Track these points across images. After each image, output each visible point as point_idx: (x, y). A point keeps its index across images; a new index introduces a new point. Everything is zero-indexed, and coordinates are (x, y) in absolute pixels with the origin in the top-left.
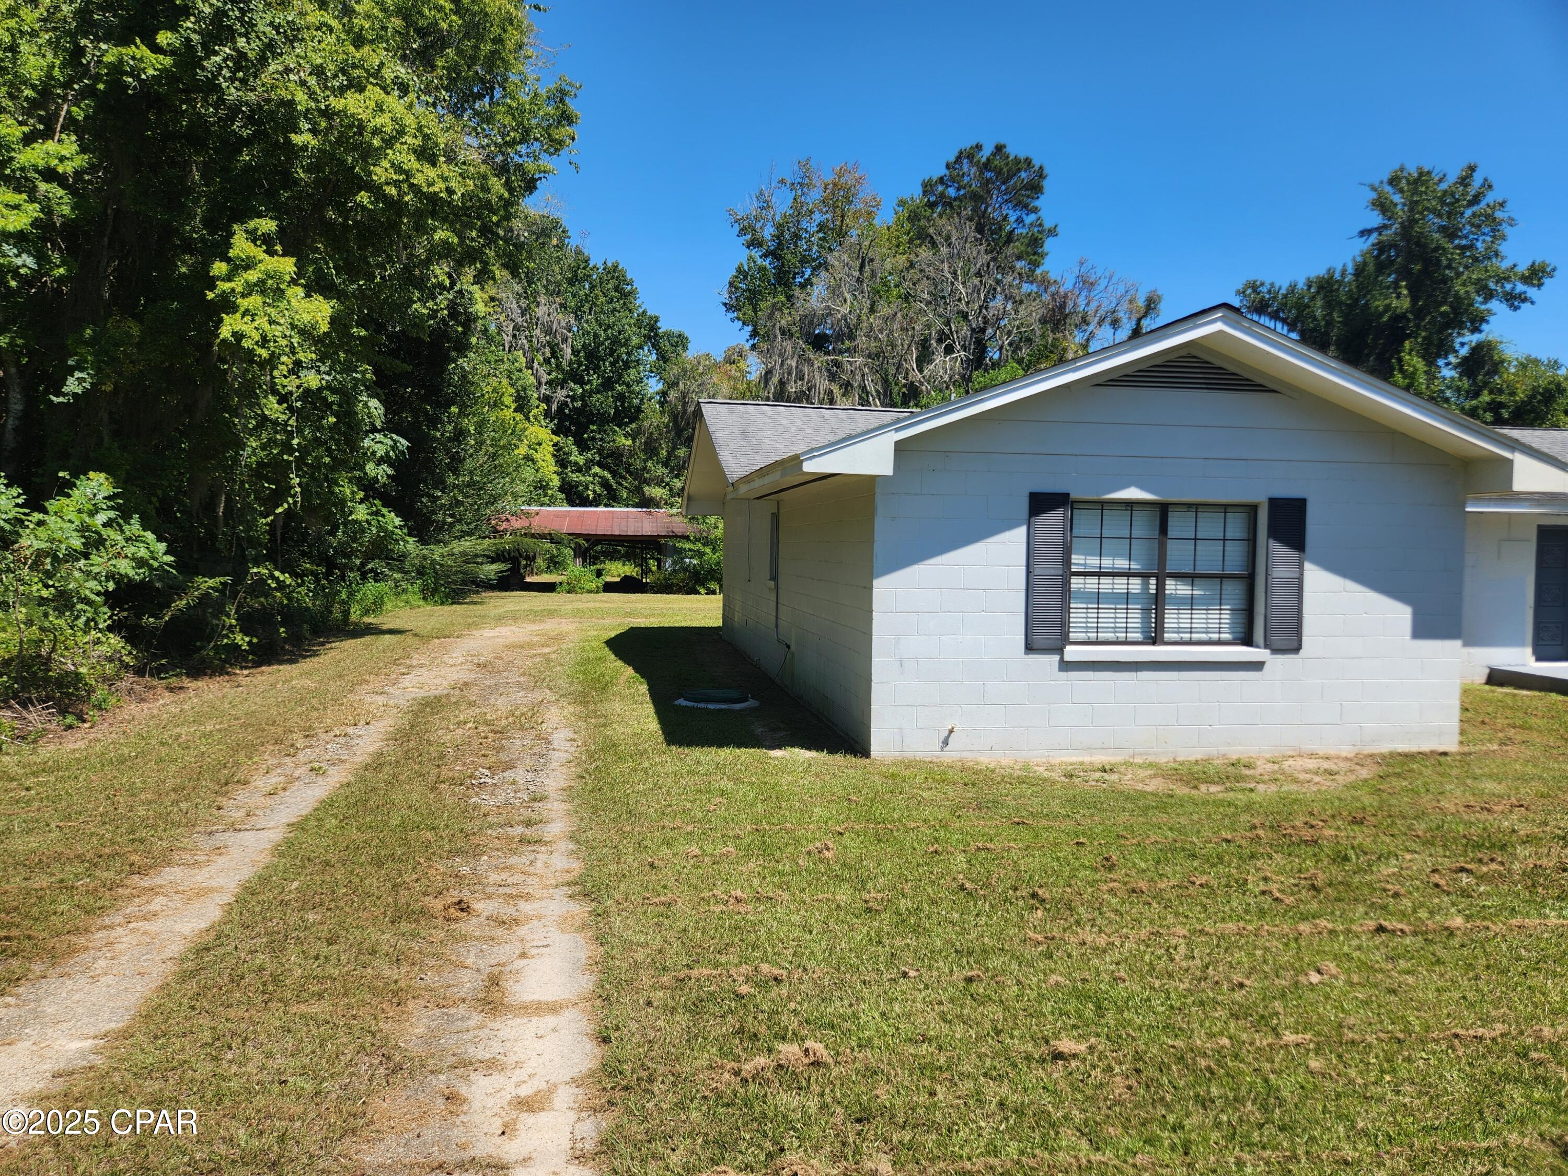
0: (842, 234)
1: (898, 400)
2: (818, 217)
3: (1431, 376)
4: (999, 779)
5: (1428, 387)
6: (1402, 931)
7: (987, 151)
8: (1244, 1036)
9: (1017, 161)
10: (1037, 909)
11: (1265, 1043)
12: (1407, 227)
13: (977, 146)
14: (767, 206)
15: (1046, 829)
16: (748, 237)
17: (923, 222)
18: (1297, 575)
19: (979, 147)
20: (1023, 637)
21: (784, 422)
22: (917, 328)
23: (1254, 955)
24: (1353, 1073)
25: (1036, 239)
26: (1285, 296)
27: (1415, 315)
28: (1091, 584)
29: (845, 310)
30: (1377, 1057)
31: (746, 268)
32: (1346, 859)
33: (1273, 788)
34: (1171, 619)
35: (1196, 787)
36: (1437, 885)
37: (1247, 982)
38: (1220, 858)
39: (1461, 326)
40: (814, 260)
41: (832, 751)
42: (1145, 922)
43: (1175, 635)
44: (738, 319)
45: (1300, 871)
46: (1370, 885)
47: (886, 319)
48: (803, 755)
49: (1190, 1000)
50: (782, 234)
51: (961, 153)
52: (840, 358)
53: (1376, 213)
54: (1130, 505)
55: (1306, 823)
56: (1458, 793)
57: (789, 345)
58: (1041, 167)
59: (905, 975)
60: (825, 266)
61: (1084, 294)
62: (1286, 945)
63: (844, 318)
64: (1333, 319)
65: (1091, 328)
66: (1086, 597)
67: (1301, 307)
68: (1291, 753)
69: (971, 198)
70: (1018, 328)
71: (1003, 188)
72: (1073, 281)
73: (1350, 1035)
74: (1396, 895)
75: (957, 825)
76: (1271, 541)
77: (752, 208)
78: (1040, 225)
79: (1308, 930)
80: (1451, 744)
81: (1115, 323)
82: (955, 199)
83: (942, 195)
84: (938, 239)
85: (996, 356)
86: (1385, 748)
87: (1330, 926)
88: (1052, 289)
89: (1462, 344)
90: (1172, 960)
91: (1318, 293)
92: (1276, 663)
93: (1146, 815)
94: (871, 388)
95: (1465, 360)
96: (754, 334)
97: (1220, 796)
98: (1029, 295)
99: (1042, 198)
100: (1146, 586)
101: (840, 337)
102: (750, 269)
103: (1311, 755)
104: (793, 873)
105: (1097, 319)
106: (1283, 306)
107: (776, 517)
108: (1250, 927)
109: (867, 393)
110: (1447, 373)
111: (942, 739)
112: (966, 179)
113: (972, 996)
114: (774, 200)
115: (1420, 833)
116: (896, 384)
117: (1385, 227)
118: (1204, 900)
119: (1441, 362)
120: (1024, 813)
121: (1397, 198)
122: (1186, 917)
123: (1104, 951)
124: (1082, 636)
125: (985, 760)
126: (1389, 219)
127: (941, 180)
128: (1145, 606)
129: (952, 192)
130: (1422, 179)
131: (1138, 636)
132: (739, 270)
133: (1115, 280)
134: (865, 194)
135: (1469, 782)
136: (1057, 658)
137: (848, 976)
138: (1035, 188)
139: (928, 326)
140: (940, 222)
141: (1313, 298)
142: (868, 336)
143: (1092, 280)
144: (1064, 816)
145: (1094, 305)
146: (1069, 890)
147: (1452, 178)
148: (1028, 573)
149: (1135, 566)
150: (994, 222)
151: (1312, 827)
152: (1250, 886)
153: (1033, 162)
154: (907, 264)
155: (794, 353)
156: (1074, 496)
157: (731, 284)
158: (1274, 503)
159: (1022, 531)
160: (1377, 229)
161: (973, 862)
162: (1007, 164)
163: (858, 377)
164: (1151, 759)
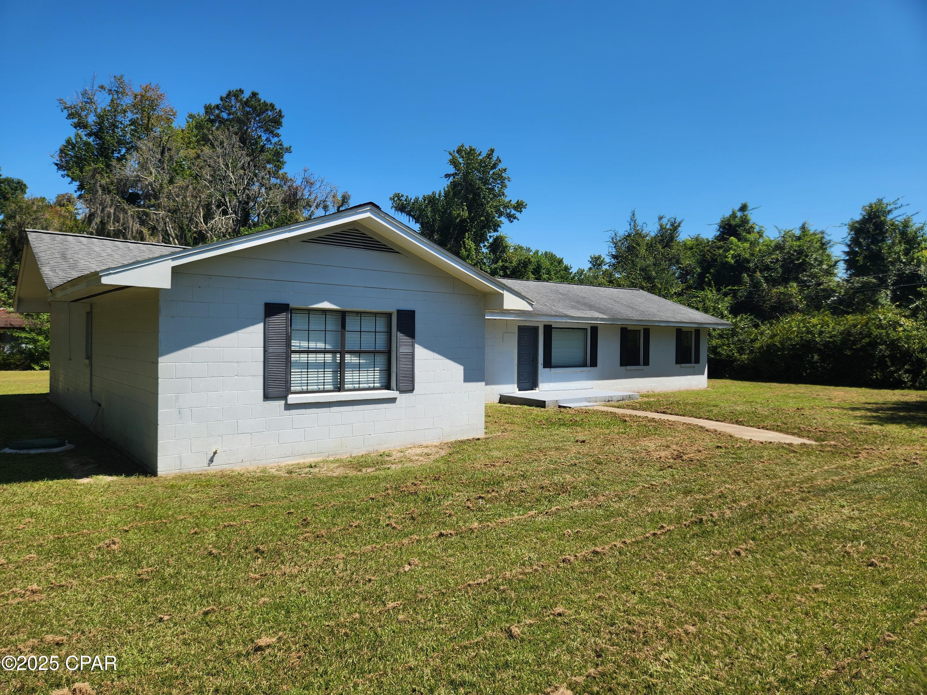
0: (148, 129)
1: (191, 241)
2: (129, 115)
3: (477, 250)
4: (245, 480)
5: (476, 257)
6: (451, 534)
7: (246, 95)
8: (367, 610)
9: (265, 104)
10: (258, 558)
11: (378, 611)
12: (466, 175)
13: (240, 90)
14: (91, 101)
15: (270, 507)
16: (76, 120)
17: (205, 131)
18: (411, 351)
19: (241, 91)
20: (262, 391)
21: (97, 249)
22: (203, 197)
23: (379, 561)
24: (419, 617)
25: (278, 153)
26: (413, 204)
27: (470, 220)
28: (303, 358)
29: (151, 179)
30: (432, 606)
31: (74, 141)
32: (429, 499)
33: (400, 466)
34: (349, 376)
35: (360, 471)
36: (468, 507)
37: (373, 578)
38: (368, 510)
39: (489, 228)
40: (128, 143)
41: (129, 474)
42: (322, 554)
43: (351, 385)
44: (68, 176)
45: (407, 510)
46: (439, 513)
47: (181, 188)
48: (105, 479)
49: (340, 596)
50: (103, 122)
51: (230, 92)
52: (147, 210)
53: (452, 166)
54: (324, 311)
55: (412, 484)
56: (482, 458)
57: (108, 198)
58: (280, 111)
59: (161, 620)
60: (136, 149)
61: (307, 189)
62: (396, 552)
63: (151, 184)
64: (436, 218)
65: (312, 209)
66: (300, 365)
67: (421, 210)
68: (410, 446)
69: (237, 121)
70: (269, 204)
71: (258, 118)
72: (301, 180)
73: (421, 596)
74: (450, 515)
75: (213, 513)
76: (398, 333)
77: (78, 101)
78: (281, 145)
79: (407, 542)
80: (481, 435)
81: (325, 208)
82: (227, 120)
83: (218, 116)
84: (216, 143)
85: (256, 220)
86: (453, 439)
87: (418, 538)
88: (289, 184)
89: (490, 237)
90: (335, 574)
91: (429, 204)
92: (402, 398)
93: (331, 490)
94: (171, 232)
95: (492, 245)
96: (81, 188)
97: (372, 474)
98: (275, 185)
99: (281, 128)
100: (334, 358)
101: (147, 196)
102: (77, 142)
103: (420, 446)
104: (84, 565)
105: (315, 204)
106: (412, 209)
107: (89, 314)
108: (378, 546)
109: (169, 235)
110: (485, 250)
111: (209, 458)
112: (234, 109)
113: (207, 623)
114: (95, 98)
115: (464, 481)
116: (189, 231)
117: (456, 174)
118: (356, 534)
119: (482, 245)
120: (259, 499)
121: (461, 160)
122: (346, 546)
123: (296, 577)
124: (299, 389)
125: (238, 468)
126: (458, 171)
127: (217, 107)
128: (335, 370)
129: (224, 115)
130: (471, 152)
131: (330, 387)
132: (68, 142)
133: (325, 183)
134: (164, 105)
135: (487, 452)
136: (283, 402)
137: (117, 630)
138: (277, 121)
139: (210, 196)
140: (216, 132)
141: (426, 206)
142: (169, 198)
143: (312, 181)
144: (283, 498)
145: (313, 196)
146: (279, 543)
147: (484, 154)
148: (265, 351)
149: (328, 347)
150: (252, 138)
151: (415, 485)
152: (381, 522)
153: (276, 107)
154: (195, 155)
155: (112, 203)
156: (292, 305)
157: (62, 151)
158: (399, 312)
159: (261, 326)
160: (453, 175)
161: (221, 535)
162: (260, 105)
163: (162, 224)
164: (338, 457)
